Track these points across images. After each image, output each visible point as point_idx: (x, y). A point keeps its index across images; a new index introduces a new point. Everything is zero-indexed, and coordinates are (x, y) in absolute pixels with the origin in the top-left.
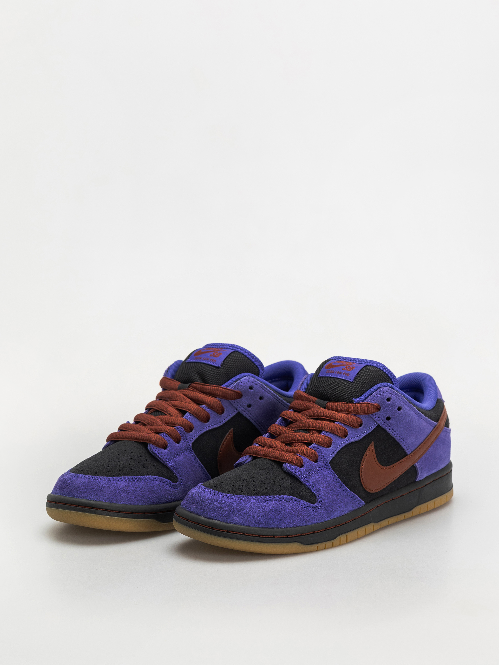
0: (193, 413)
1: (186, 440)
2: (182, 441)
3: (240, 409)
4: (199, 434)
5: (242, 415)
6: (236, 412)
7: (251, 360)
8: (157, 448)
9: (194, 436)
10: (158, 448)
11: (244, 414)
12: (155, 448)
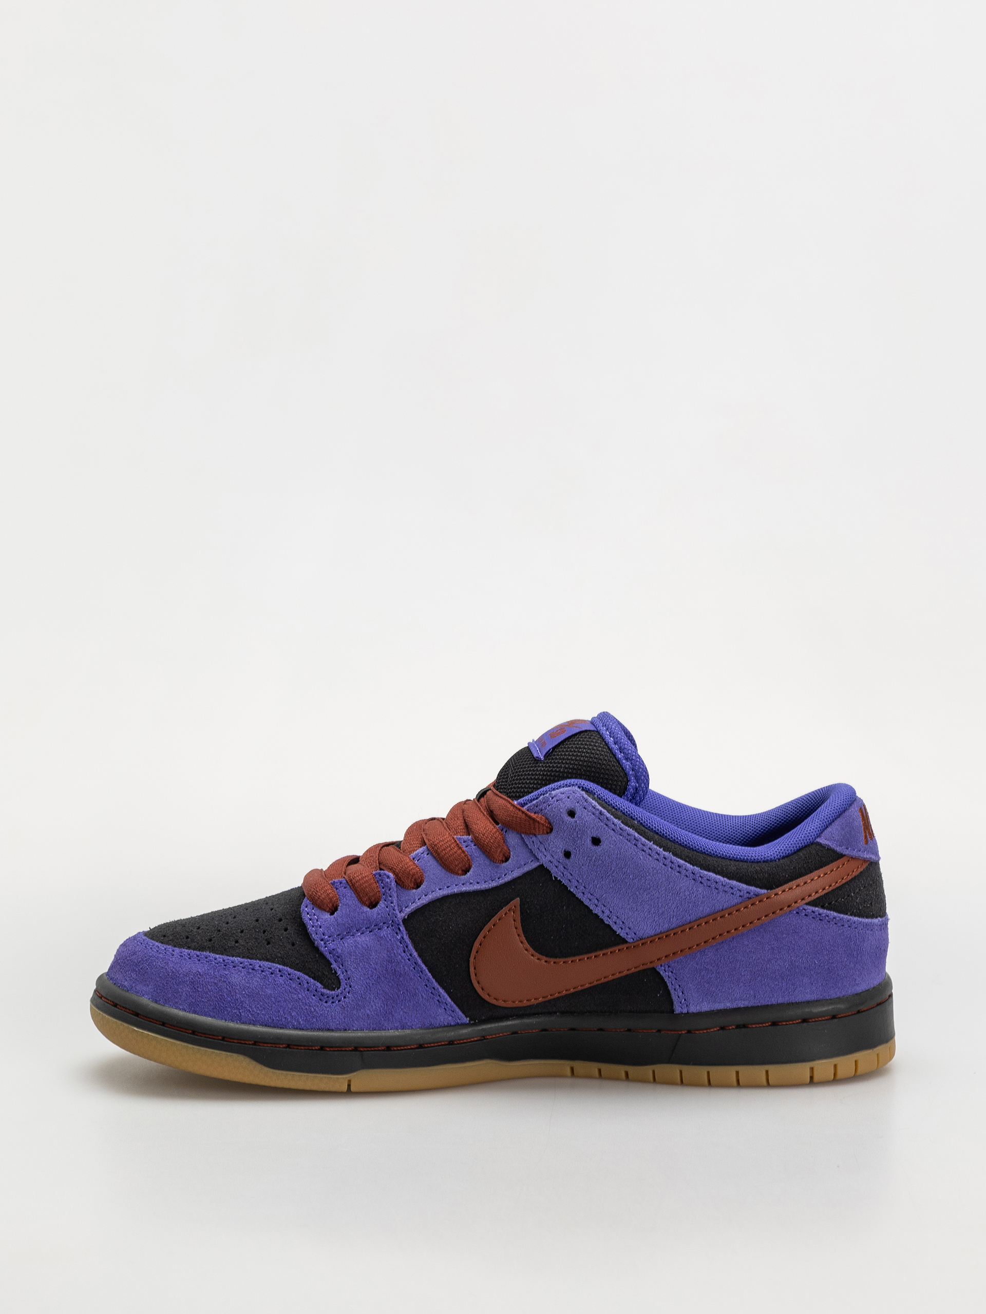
0: (433, 848)
1: (392, 903)
2: (382, 904)
3: (544, 860)
4: (431, 897)
5: (548, 872)
6: (535, 865)
7: (614, 755)
8: (313, 909)
9: (419, 898)
10: (315, 909)
11: (554, 871)
12: (310, 906)
